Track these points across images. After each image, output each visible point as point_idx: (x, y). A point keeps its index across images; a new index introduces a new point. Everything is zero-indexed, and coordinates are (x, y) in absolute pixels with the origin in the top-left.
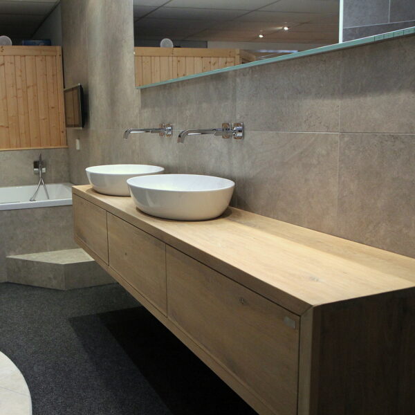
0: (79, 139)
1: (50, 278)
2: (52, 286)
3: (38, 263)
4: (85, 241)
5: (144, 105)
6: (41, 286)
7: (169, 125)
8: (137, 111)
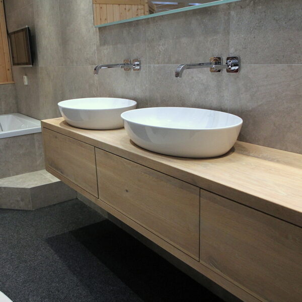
0: (26, 75)
1: (18, 201)
2: (20, 207)
3: (5, 188)
4: (62, 172)
5: (103, 42)
6: (10, 208)
7: (137, 60)
8: (95, 48)
